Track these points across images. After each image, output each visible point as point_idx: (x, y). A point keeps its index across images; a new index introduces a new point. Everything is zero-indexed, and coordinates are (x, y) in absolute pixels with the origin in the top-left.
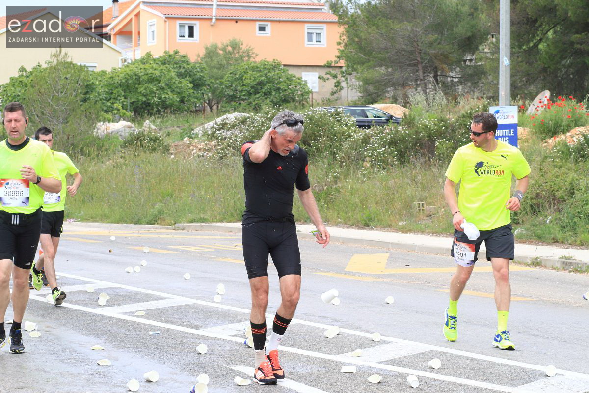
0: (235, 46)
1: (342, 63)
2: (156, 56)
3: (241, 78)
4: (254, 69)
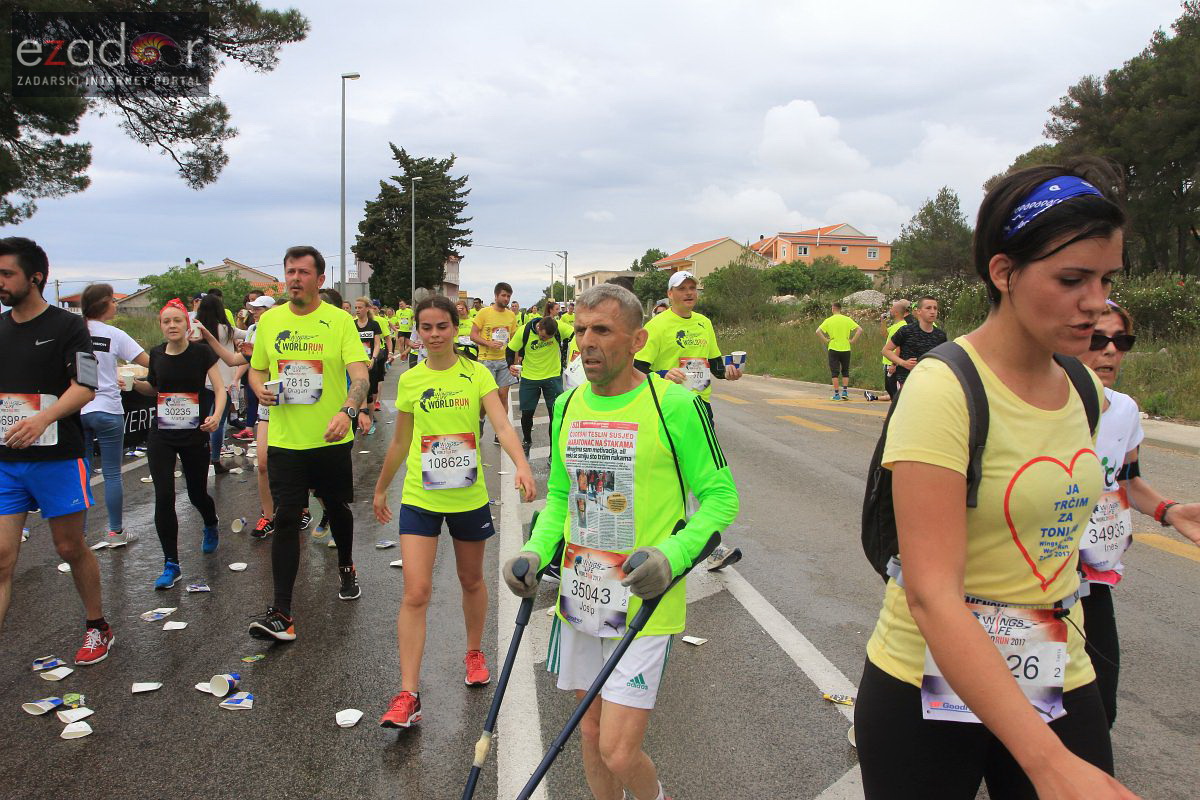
0: (830, 258)
1: (888, 269)
2: (788, 262)
3: (835, 276)
4: (843, 270)
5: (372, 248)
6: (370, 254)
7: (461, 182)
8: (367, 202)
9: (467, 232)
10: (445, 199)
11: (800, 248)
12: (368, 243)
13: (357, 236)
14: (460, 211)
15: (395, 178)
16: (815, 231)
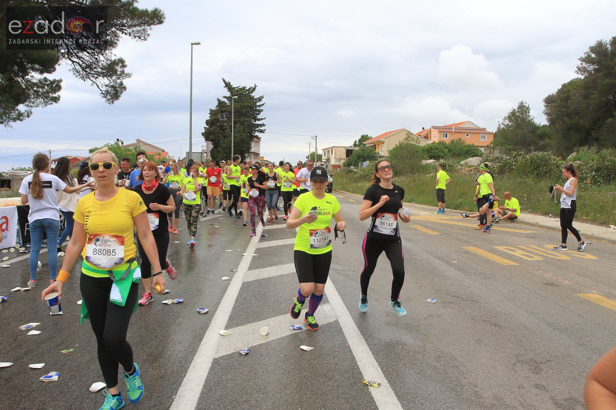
0: (460, 140)
1: (492, 145)
2: (437, 142)
3: (462, 149)
4: (467, 146)
5: (212, 133)
6: (211, 137)
7: (260, 99)
8: (210, 109)
9: (263, 125)
10: (251, 108)
11: (444, 134)
12: (210, 131)
13: (205, 128)
14: (259, 114)
15: (225, 97)
16: (452, 126)
